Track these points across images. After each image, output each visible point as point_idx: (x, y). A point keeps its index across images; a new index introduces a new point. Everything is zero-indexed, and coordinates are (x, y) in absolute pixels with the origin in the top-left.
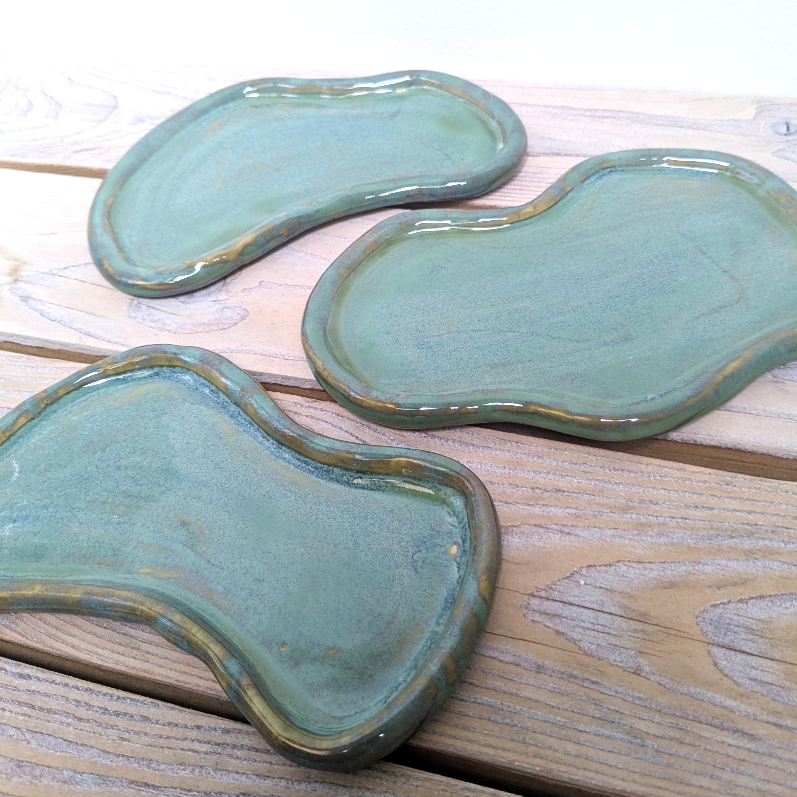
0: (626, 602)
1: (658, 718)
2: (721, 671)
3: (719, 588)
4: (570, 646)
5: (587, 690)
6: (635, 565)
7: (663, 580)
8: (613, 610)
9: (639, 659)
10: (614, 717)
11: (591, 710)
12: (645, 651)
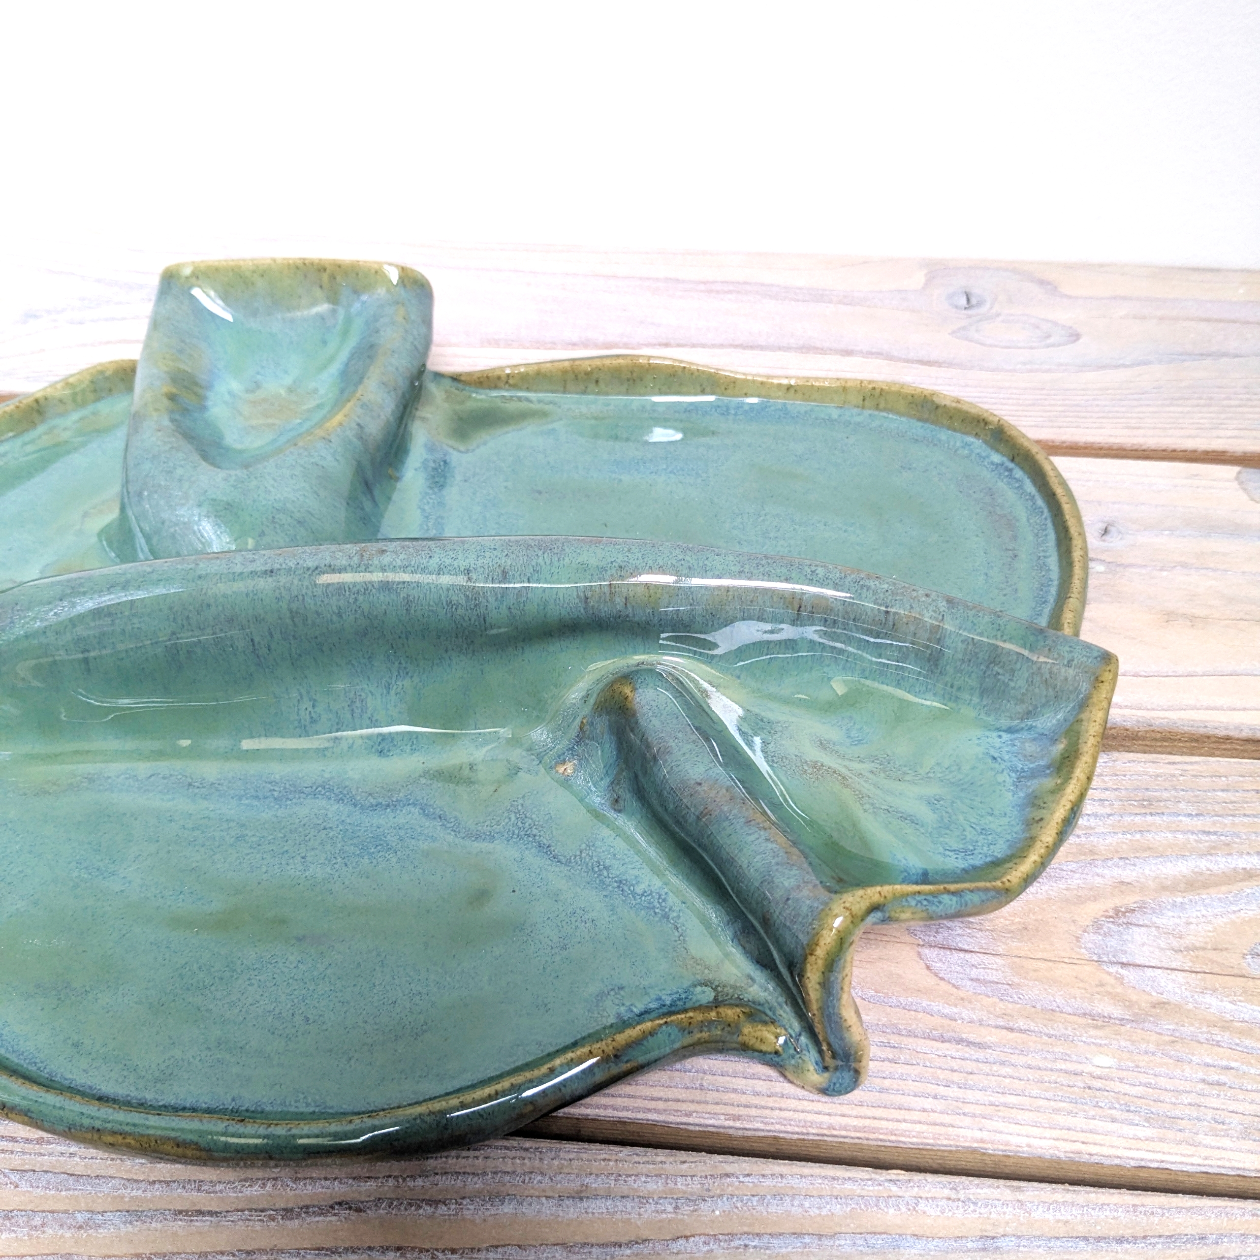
2: (936, 975)
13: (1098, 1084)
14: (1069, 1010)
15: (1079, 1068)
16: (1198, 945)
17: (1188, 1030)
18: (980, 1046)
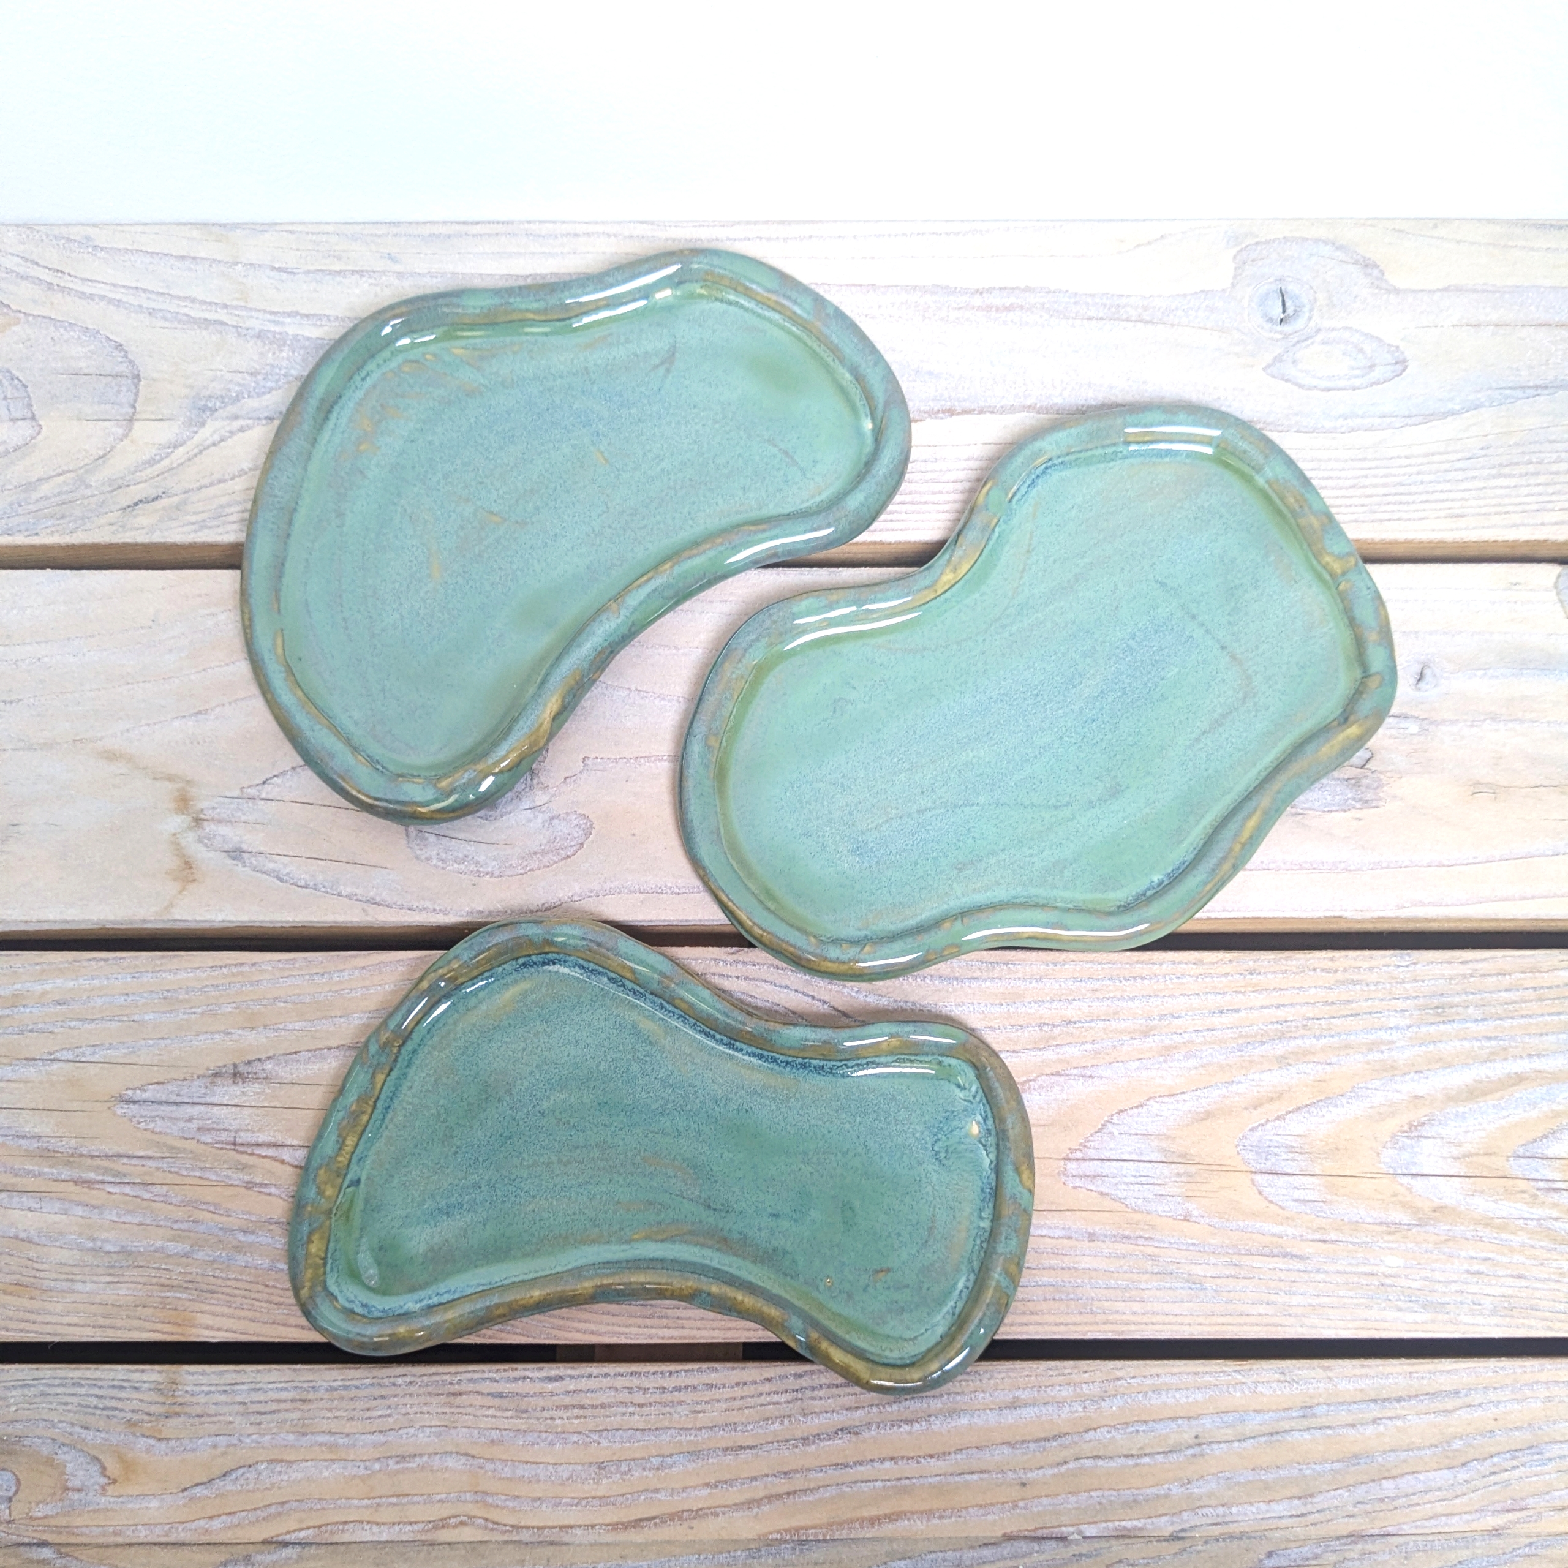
0: (1164, 1144)
1: (1212, 1260)
2: (1266, 1199)
3: (1255, 1108)
4: (1117, 1206)
5: (1142, 1248)
6: (1166, 1099)
7: (1199, 1110)
8: (1153, 1157)
9: (1187, 1205)
10: (1173, 1267)
11: (1149, 1266)
12: (1190, 1194)
13: (1388, 1281)
14: (1369, 1220)
15: (1375, 1269)
16: (1473, 1151)
17: (1459, 1229)
18: (1301, 1258)
